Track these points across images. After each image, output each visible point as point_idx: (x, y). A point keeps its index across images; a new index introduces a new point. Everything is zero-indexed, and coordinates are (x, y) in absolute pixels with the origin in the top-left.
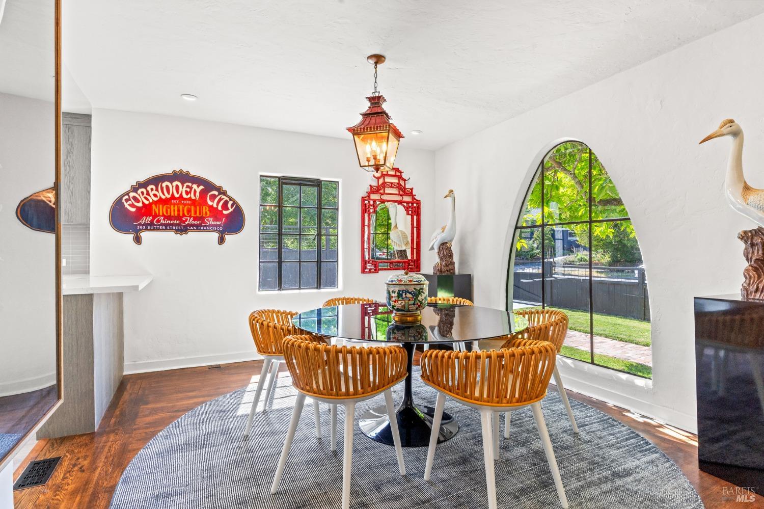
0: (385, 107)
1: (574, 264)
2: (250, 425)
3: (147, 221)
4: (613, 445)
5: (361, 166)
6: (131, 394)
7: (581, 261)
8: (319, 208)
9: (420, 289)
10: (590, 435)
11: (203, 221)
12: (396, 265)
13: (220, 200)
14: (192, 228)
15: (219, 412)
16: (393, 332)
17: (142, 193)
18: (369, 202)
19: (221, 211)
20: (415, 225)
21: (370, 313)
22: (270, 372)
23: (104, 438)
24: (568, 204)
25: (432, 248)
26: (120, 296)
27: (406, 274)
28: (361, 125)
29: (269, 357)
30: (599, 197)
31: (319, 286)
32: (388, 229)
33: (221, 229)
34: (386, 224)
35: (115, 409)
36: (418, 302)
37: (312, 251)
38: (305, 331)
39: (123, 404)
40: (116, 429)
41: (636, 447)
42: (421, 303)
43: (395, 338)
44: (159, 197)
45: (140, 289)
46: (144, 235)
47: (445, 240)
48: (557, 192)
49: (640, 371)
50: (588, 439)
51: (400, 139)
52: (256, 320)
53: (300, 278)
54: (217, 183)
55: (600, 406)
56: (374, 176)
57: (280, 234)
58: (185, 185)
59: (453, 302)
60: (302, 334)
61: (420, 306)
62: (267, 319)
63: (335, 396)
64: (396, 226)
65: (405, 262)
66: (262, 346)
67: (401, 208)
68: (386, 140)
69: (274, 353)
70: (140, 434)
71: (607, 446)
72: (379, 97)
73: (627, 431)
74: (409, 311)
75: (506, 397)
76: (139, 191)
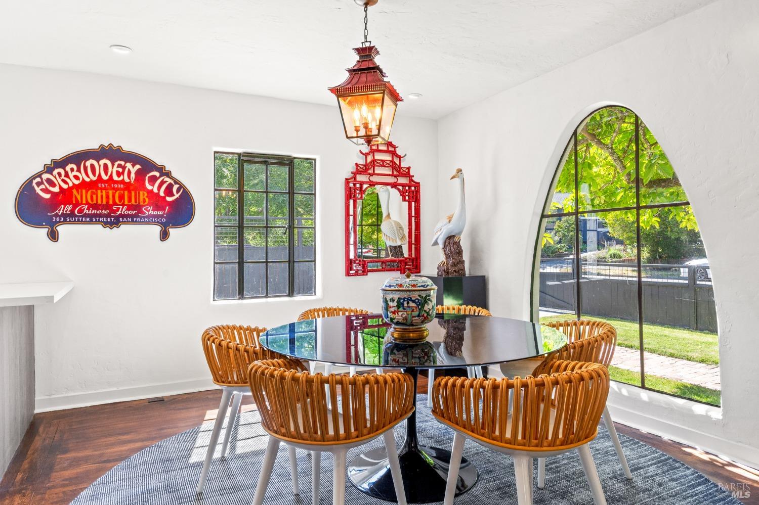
0: (378, 60)
1: (605, 261)
2: (204, 478)
3: (66, 211)
4: (677, 494)
5: (348, 138)
6: (45, 440)
7: (614, 257)
8: (291, 193)
9: (426, 297)
10: (647, 481)
11: (140, 211)
12: (389, 265)
13: (163, 183)
14: (125, 219)
15: (163, 461)
16: (392, 353)
17: (59, 174)
18: (355, 185)
19: (164, 198)
20: (413, 214)
21: (358, 326)
22: (230, 406)
23: (7, 501)
24: (603, 187)
25: (436, 243)
26: (29, 311)
27: (408, 276)
28: (347, 85)
29: (229, 388)
30: (646, 176)
31: (291, 294)
32: (377, 220)
33: (164, 220)
34: (375, 213)
35: (23, 461)
36: (423, 312)
37: (282, 249)
38: (277, 353)
39: (33, 454)
40: (23, 489)
41: (707, 496)
42: (428, 313)
43: (394, 360)
44: (81, 179)
45: (55, 300)
46: (62, 229)
47: (452, 232)
48: (589, 171)
49: (697, 394)
50: (644, 486)
51: (398, 102)
52: (211, 339)
53: (267, 283)
54: (159, 161)
55: (653, 441)
56: (361, 152)
57: (241, 227)
58: (116, 164)
59: (465, 311)
60: (273, 358)
61: (426, 319)
62: (226, 338)
63: (320, 441)
64: (388, 216)
65: (400, 261)
66: (220, 373)
67: (395, 193)
68: (381, 104)
69: (236, 383)
70: (56, 494)
71: (670, 496)
72: (371, 48)
73: (693, 474)
74: (413, 325)
75: (547, 438)
76: (55, 172)
